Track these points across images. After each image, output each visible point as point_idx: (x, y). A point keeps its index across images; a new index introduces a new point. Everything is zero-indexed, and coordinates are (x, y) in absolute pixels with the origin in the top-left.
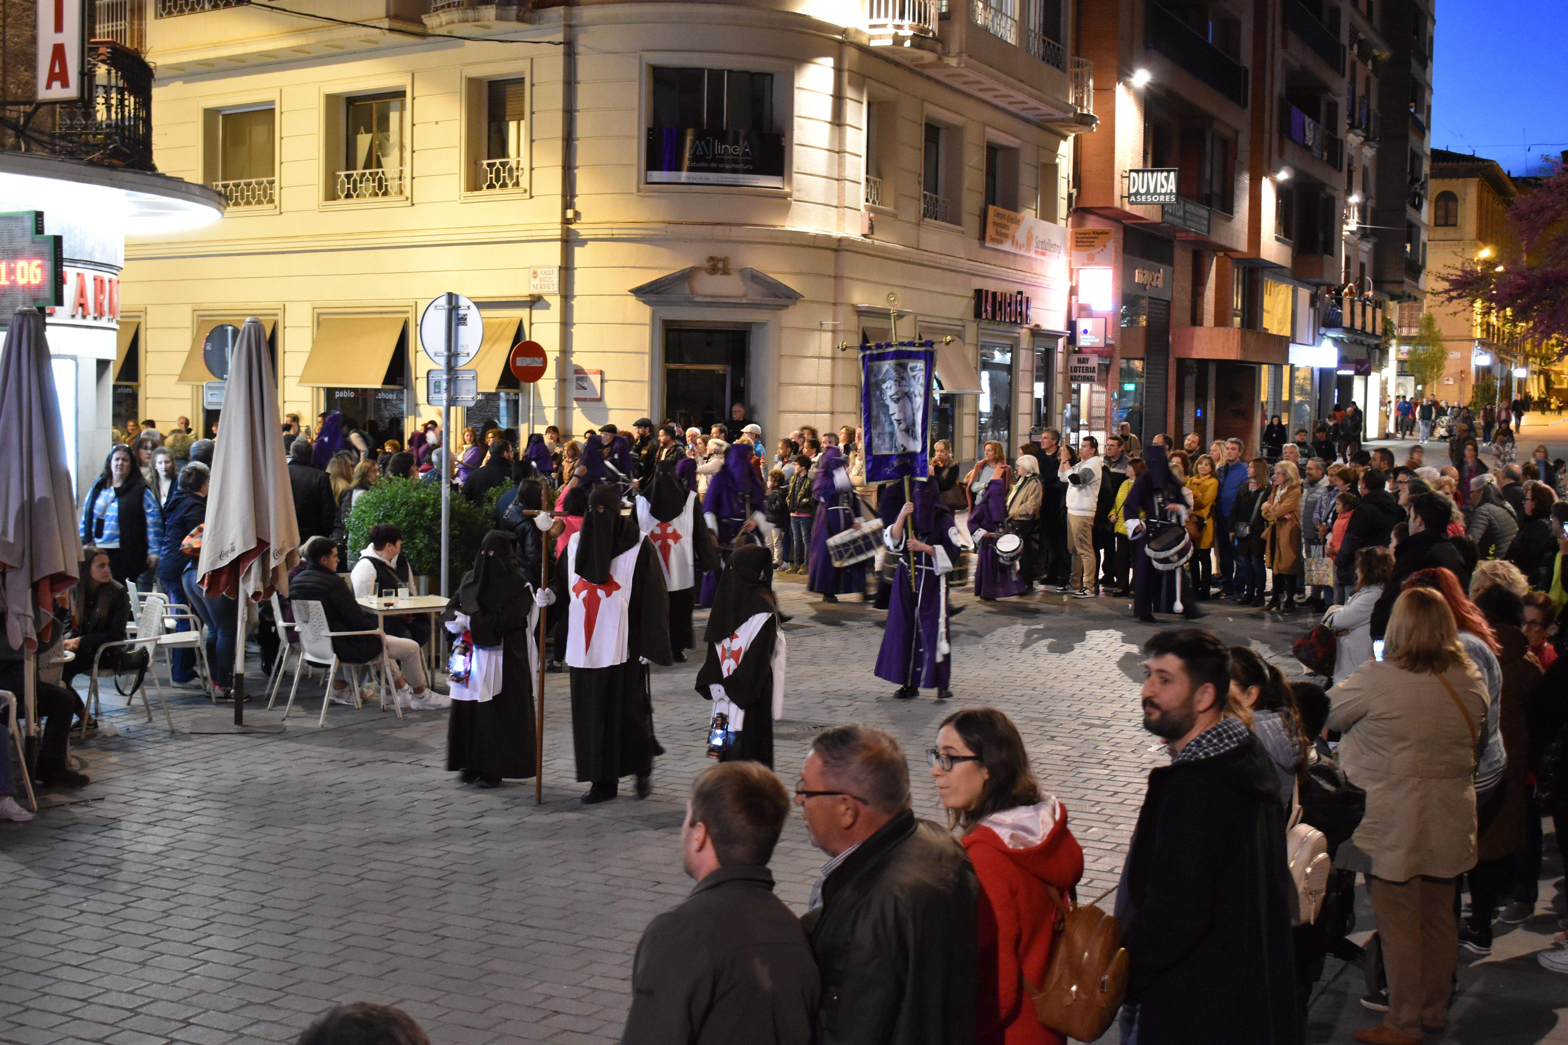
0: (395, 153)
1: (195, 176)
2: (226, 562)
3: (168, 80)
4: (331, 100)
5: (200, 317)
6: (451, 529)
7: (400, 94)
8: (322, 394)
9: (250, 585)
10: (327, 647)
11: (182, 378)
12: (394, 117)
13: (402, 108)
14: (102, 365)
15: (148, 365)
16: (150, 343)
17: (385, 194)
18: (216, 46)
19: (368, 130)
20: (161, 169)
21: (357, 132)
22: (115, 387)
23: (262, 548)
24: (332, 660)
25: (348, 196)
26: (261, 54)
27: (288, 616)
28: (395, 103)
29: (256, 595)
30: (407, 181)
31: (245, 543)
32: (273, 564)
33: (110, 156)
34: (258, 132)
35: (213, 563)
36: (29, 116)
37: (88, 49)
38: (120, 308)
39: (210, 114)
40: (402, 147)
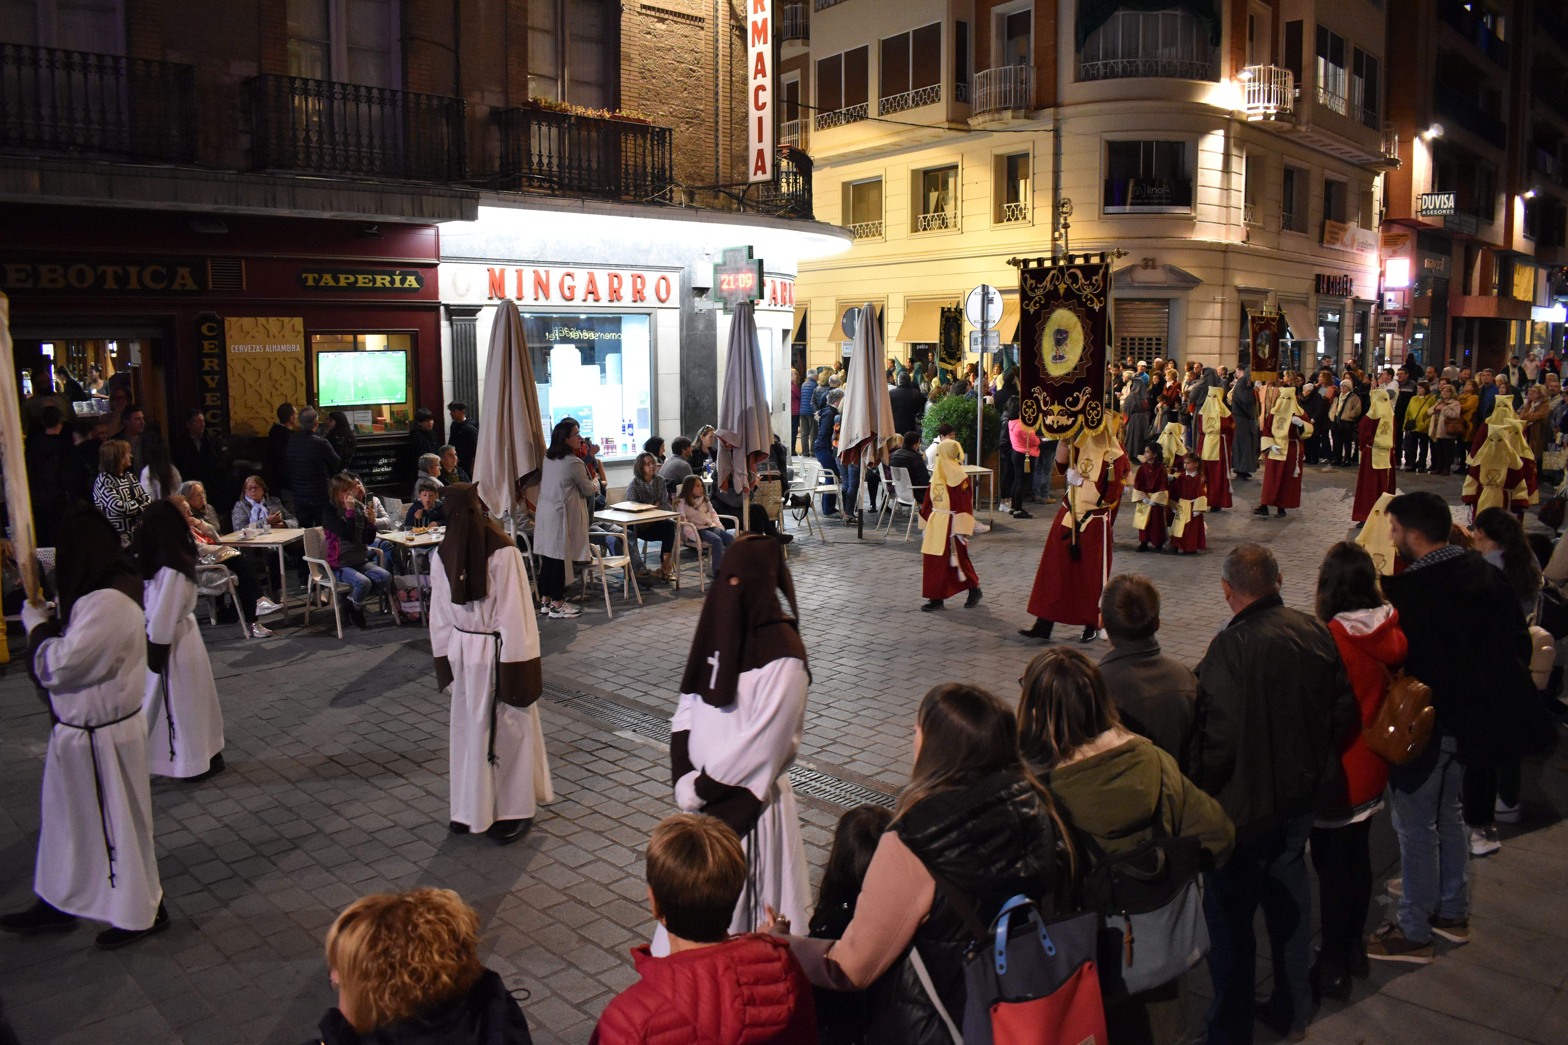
0: (952, 203)
1: (837, 221)
2: (853, 445)
3: (821, 167)
4: (914, 172)
5: (841, 304)
6: (983, 426)
7: (955, 167)
8: (909, 347)
9: (867, 459)
10: (910, 494)
11: (831, 339)
12: (951, 181)
13: (956, 175)
14: (786, 332)
15: (812, 332)
16: (812, 319)
17: (946, 227)
18: (848, 145)
19: (936, 190)
20: (817, 219)
21: (930, 191)
22: (793, 346)
23: (873, 437)
24: (913, 503)
25: (925, 229)
26: (875, 148)
27: (889, 477)
28: (952, 173)
29: (870, 464)
30: (959, 219)
31: (864, 434)
32: (879, 446)
33: (790, 212)
34: (873, 195)
35: (847, 445)
36: (745, 192)
37: (777, 150)
38: (794, 300)
39: (845, 185)
40: (956, 199)
